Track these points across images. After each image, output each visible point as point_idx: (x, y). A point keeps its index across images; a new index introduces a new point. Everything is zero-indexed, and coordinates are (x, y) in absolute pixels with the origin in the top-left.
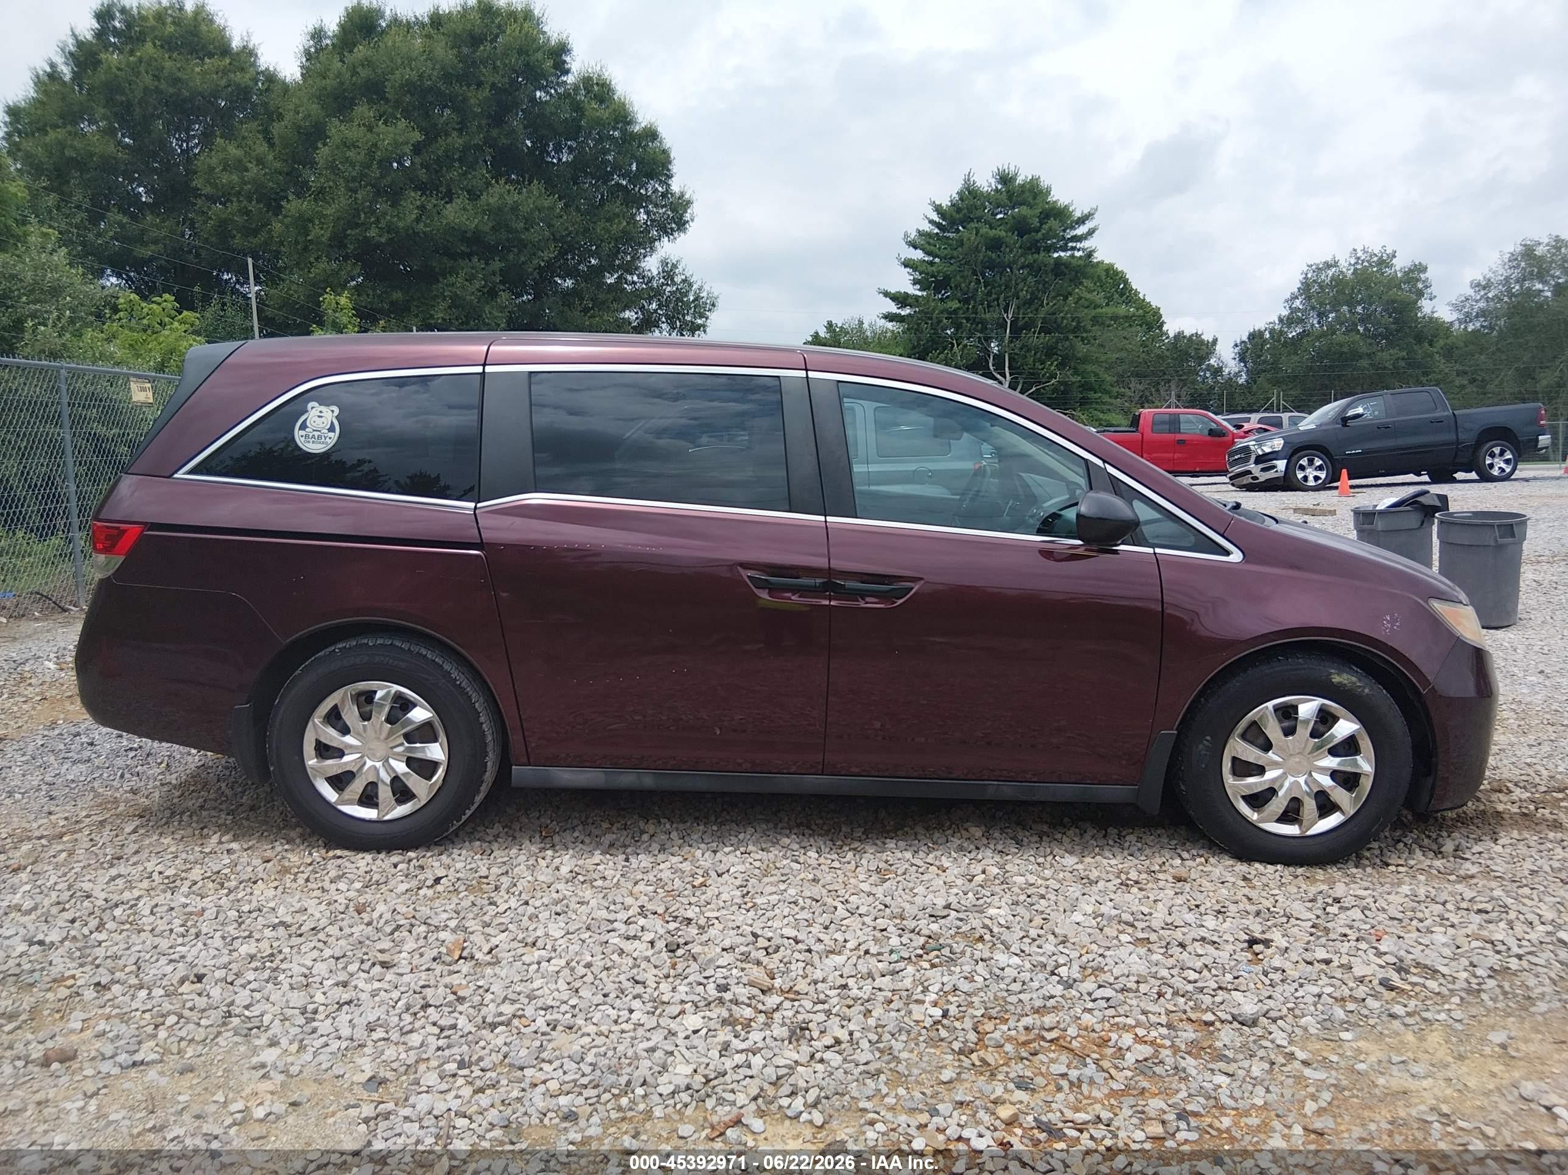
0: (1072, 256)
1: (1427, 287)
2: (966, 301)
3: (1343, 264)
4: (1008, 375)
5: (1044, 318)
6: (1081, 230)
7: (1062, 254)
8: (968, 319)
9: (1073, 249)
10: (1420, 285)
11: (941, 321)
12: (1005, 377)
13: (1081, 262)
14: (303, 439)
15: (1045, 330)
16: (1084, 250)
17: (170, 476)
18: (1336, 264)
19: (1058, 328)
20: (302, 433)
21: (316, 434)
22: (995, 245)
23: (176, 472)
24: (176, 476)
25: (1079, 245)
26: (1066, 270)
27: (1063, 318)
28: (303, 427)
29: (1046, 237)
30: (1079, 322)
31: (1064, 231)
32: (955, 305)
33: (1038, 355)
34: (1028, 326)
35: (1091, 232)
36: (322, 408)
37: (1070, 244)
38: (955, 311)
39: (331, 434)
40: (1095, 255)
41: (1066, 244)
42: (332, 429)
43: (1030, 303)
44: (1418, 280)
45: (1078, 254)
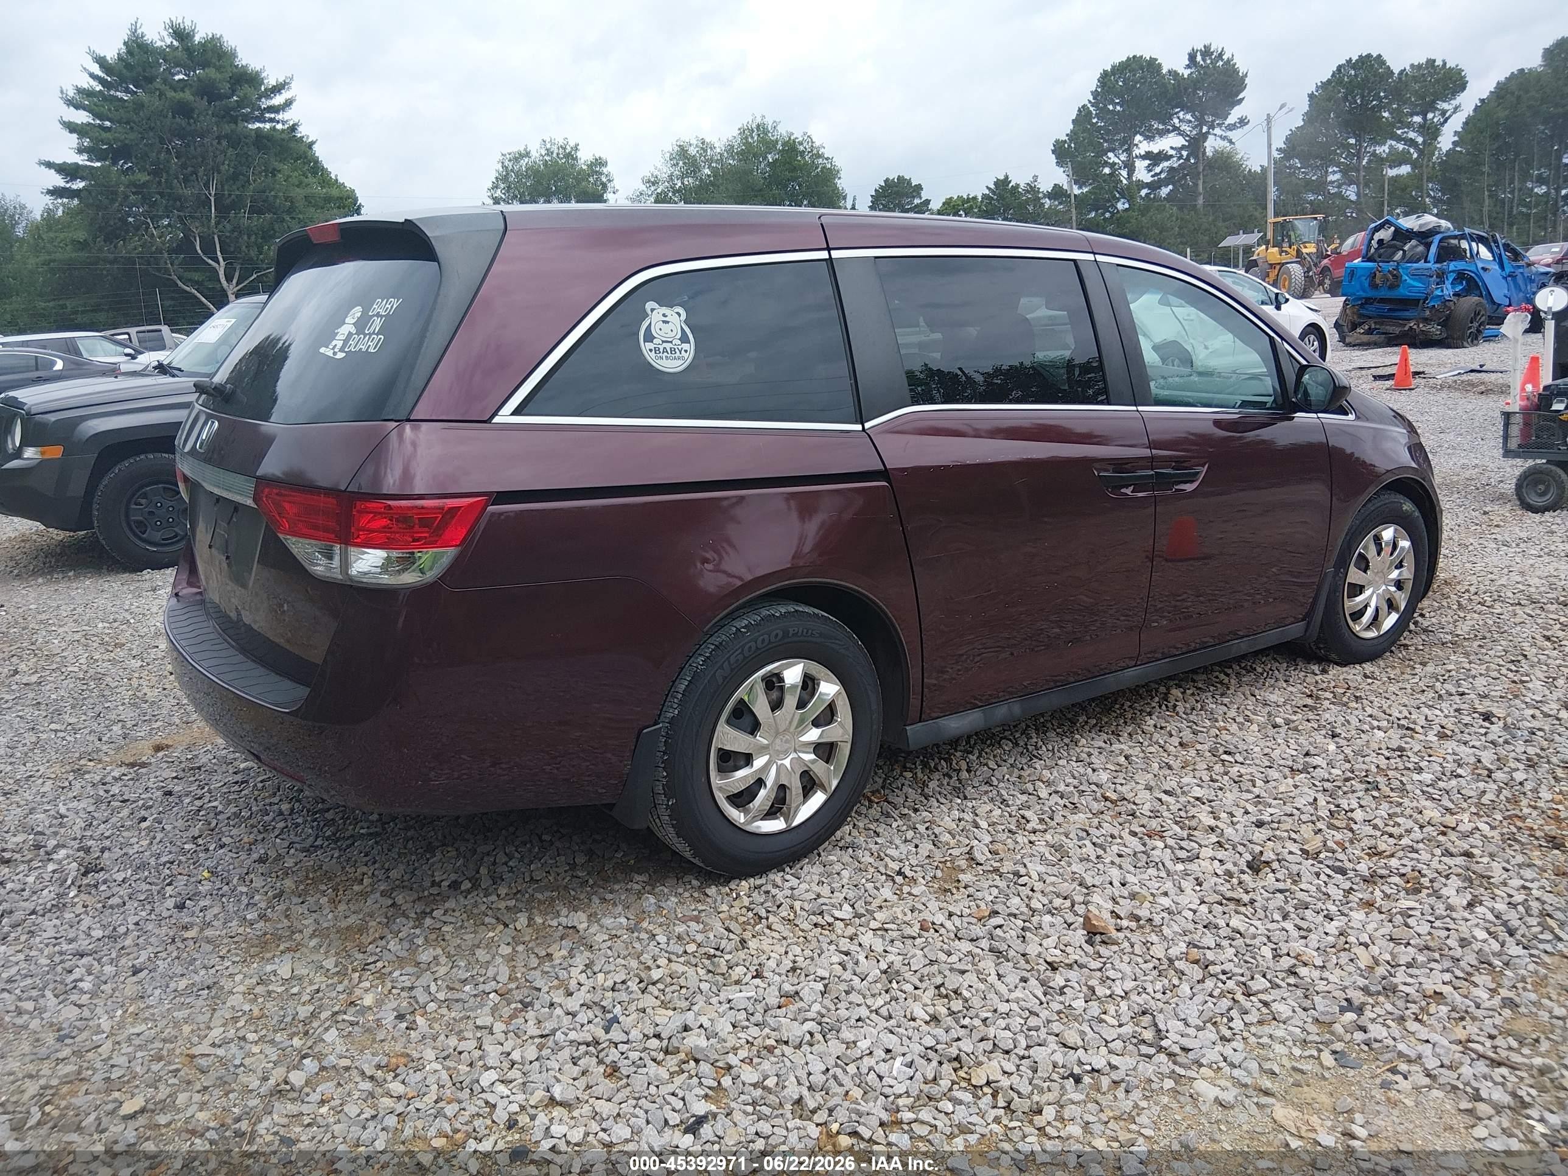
0: (274, 129)
1: (609, 181)
2: (156, 173)
3: (535, 154)
4: (221, 259)
5: (252, 197)
6: (278, 100)
7: (261, 125)
8: (162, 194)
9: (271, 120)
10: (604, 180)
11: (128, 197)
12: (218, 262)
13: (284, 136)
14: (653, 354)
15: (255, 210)
16: (284, 123)
17: (488, 421)
18: (527, 154)
19: (271, 208)
20: (649, 345)
21: (668, 346)
22: (184, 110)
23: (495, 414)
24: (496, 420)
25: (280, 117)
26: (269, 144)
27: (276, 197)
28: (649, 337)
29: (240, 104)
30: (292, 202)
31: (259, 99)
32: (144, 177)
33: (253, 238)
34: (237, 205)
35: (288, 103)
36: (664, 310)
37: (267, 115)
38: (145, 185)
39: (686, 346)
40: (300, 129)
41: (262, 114)
42: (684, 339)
43: (234, 177)
44: (601, 174)
45: (279, 127)
